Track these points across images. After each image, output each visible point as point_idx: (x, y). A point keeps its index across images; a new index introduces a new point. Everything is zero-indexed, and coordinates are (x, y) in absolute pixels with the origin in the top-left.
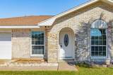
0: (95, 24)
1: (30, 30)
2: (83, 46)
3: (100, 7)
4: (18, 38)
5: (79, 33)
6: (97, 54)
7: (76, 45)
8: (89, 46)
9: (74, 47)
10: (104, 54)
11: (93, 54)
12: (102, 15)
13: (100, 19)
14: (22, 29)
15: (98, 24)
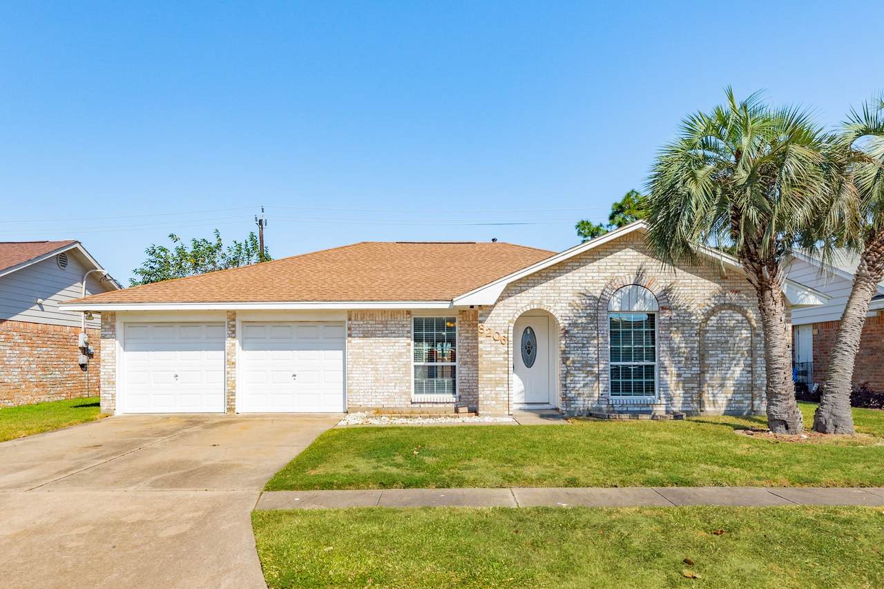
0: (622, 301)
1: (409, 312)
2: (585, 366)
3: (635, 248)
4: (372, 340)
5: (575, 325)
6: (627, 389)
7: (565, 360)
8: (605, 365)
9: (558, 369)
10: (650, 389)
11: (615, 388)
12: (640, 274)
13: (636, 284)
14: (384, 311)
15: (629, 299)
